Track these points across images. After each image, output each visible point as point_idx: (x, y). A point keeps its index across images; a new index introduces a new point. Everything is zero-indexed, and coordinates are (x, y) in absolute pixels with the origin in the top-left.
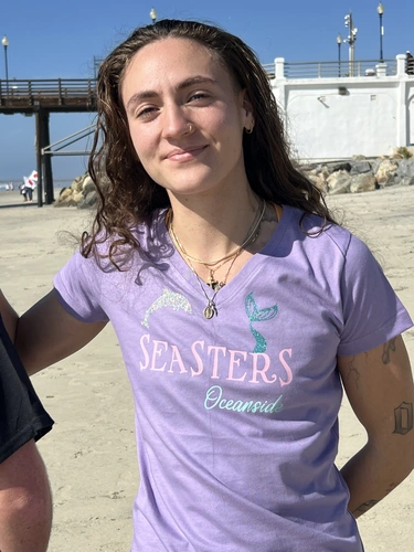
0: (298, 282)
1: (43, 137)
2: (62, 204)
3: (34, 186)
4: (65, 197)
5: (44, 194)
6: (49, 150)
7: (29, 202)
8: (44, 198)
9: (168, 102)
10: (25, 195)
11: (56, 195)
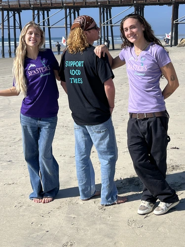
0: (149, 55)
1: (175, 15)
2: (180, 46)
3: (170, 38)
4: (182, 43)
5: (173, 41)
6: (177, 21)
7: (167, 45)
8: (173, 43)
9: (129, 29)
10: (166, 42)
11: (179, 42)
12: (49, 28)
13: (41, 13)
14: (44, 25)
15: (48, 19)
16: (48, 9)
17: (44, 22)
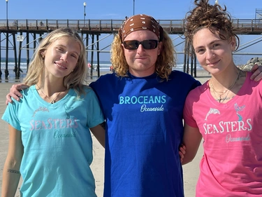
12: (98, 53)
13: (90, 36)
14: (93, 49)
15: (98, 43)
16: (98, 33)
17: (93, 46)
